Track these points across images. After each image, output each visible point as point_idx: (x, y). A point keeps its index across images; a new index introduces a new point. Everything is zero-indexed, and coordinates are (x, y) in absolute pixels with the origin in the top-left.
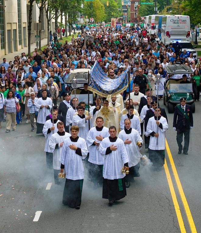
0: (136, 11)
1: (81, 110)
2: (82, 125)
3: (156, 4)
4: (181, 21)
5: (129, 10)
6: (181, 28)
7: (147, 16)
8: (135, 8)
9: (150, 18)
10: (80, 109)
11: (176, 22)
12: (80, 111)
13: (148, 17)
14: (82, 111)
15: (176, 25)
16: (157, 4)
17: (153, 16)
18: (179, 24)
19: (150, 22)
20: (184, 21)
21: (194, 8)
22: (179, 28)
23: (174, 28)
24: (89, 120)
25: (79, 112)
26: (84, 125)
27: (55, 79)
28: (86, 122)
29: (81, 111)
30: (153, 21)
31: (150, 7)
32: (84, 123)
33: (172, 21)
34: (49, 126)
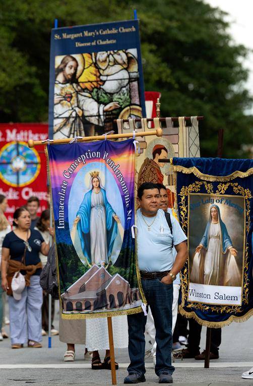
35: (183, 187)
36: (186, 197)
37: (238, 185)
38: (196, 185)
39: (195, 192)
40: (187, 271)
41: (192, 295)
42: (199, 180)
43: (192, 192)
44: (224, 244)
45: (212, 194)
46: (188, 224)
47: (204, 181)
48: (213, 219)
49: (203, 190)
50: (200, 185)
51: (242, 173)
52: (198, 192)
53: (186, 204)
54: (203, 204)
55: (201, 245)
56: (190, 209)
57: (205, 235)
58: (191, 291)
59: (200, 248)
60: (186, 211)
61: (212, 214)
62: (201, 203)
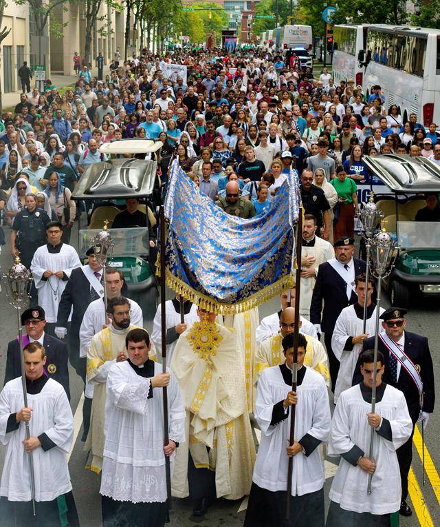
0: (249, 30)
1: (139, 344)
2: (135, 405)
3: (277, 18)
4: (301, 32)
5: (240, 29)
6: (301, 41)
8: (249, 25)
9: (267, 35)
10: (136, 342)
11: (296, 33)
12: (133, 348)
13: (264, 33)
14: (142, 351)
15: (296, 36)
16: (279, 18)
17: (271, 32)
18: (299, 36)
19: (267, 39)
20: (305, 32)
21: (316, 17)
22: (299, 41)
23: (293, 41)
24: (165, 389)
25: (132, 352)
26: (141, 406)
27: (64, 175)
28: (151, 396)
29: (140, 348)
30: (270, 38)
31: (269, 22)
32: (141, 398)
33: (290, 31)
34: (13, 403)
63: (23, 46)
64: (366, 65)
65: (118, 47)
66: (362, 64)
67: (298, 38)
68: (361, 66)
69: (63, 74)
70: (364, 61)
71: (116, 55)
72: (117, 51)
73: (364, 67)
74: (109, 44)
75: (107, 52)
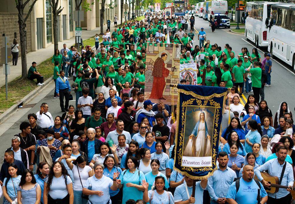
0: (187, 1)
4: (221, 4)
6: (221, 9)
7: (197, 4)
9: (200, 5)
11: (218, 5)
15: (218, 7)
17: (202, 3)
18: (220, 6)
20: (224, 4)
22: (220, 9)
23: (217, 9)
30: (202, 6)
33: (215, 4)
35: (184, 102)
36: (185, 108)
37: (213, 101)
38: (191, 100)
39: (189, 105)
40: (182, 150)
41: (184, 163)
42: (193, 98)
43: (188, 105)
44: (206, 134)
45: (201, 106)
46: (185, 123)
47: (196, 98)
48: (202, 120)
49: (195, 103)
50: (194, 101)
51: (217, 94)
52: (192, 105)
53: (185, 111)
54: (194, 111)
55: (192, 134)
56: (187, 114)
57: (195, 128)
58: (183, 161)
59: (191, 136)
60: (184, 115)
61: (201, 117)
62: (193, 111)
63: (66, 15)
64: (270, 27)
65: (115, 13)
66: (268, 26)
67: (220, 7)
68: (267, 28)
69: (86, 30)
70: (269, 25)
71: (115, 18)
72: (116, 16)
73: (269, 28)
74: (111, 12)
75: (110, 16)
